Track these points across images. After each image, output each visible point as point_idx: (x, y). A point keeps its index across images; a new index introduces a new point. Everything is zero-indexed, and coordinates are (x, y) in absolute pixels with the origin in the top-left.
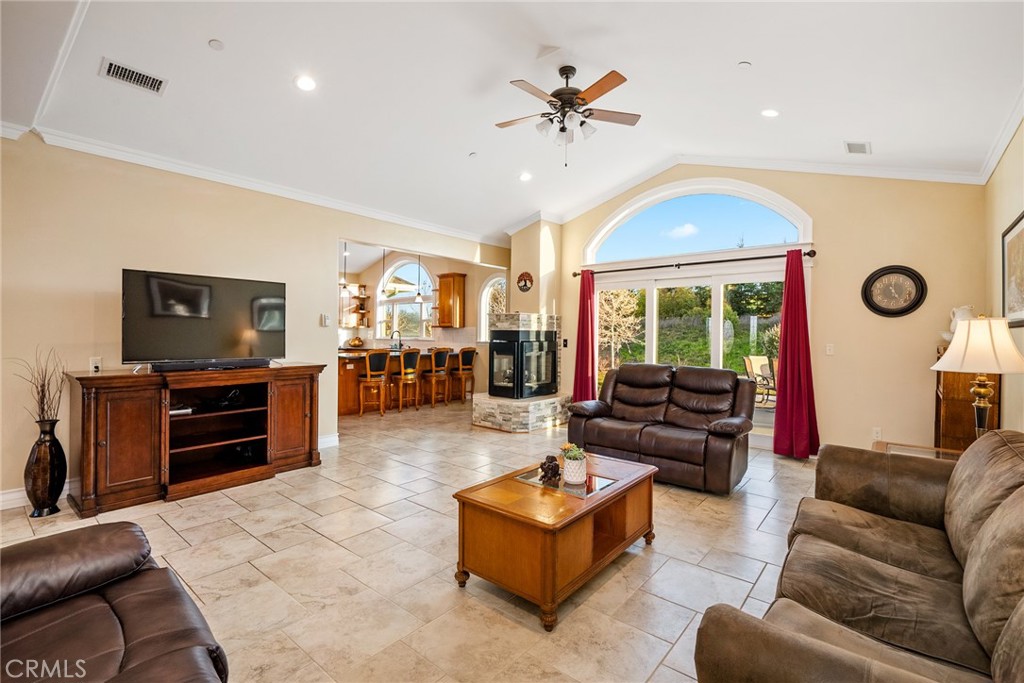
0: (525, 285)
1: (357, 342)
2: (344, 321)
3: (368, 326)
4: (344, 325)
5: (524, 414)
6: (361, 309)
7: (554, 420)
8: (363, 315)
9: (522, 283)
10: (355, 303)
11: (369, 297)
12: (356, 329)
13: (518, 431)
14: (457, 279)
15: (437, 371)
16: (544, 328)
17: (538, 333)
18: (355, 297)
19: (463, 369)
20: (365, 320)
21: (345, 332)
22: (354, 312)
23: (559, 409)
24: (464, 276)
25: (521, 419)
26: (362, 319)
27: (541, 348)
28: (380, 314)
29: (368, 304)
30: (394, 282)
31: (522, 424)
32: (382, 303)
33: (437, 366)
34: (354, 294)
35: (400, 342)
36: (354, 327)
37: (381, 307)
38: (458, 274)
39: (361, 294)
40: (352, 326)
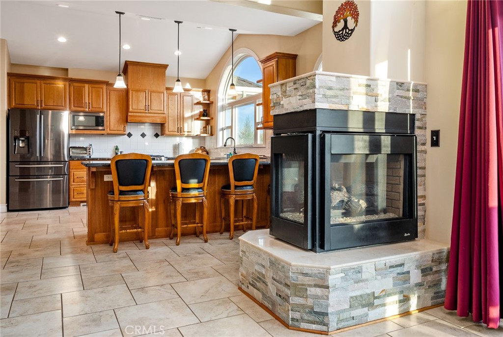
0: (346, 27)
1: (200, 152)
2: (186, 129)
3: (212, 134)
4: (186, 134)
5: (318, 291)
6: (204, 116)
7: (405, 300)
8: (208, 122)
9: (341, 25)
10: (199, 109)
11: (212, 102)
12: (200, 137)
13: (304, 325)
15: (237, 187)
16: (383, 107)
17: (369, 117)
18: (199, 103)
20: (209, 128)
21: (190, 140)
22: (197, 119)
23: (416, 276)
25: (310, 302)
26: (205, 127)
27: (375, 147)
28: (222, 119)
29: (211, 110)
31: (312, 311)
32: (223, 108)
33: (237, 179)
34: (198, 99)
35: (235, 150)
36: (197, 135)
37: (224, 112)
38: (281, 55)
39: (204, 100)
40: (195, 135)
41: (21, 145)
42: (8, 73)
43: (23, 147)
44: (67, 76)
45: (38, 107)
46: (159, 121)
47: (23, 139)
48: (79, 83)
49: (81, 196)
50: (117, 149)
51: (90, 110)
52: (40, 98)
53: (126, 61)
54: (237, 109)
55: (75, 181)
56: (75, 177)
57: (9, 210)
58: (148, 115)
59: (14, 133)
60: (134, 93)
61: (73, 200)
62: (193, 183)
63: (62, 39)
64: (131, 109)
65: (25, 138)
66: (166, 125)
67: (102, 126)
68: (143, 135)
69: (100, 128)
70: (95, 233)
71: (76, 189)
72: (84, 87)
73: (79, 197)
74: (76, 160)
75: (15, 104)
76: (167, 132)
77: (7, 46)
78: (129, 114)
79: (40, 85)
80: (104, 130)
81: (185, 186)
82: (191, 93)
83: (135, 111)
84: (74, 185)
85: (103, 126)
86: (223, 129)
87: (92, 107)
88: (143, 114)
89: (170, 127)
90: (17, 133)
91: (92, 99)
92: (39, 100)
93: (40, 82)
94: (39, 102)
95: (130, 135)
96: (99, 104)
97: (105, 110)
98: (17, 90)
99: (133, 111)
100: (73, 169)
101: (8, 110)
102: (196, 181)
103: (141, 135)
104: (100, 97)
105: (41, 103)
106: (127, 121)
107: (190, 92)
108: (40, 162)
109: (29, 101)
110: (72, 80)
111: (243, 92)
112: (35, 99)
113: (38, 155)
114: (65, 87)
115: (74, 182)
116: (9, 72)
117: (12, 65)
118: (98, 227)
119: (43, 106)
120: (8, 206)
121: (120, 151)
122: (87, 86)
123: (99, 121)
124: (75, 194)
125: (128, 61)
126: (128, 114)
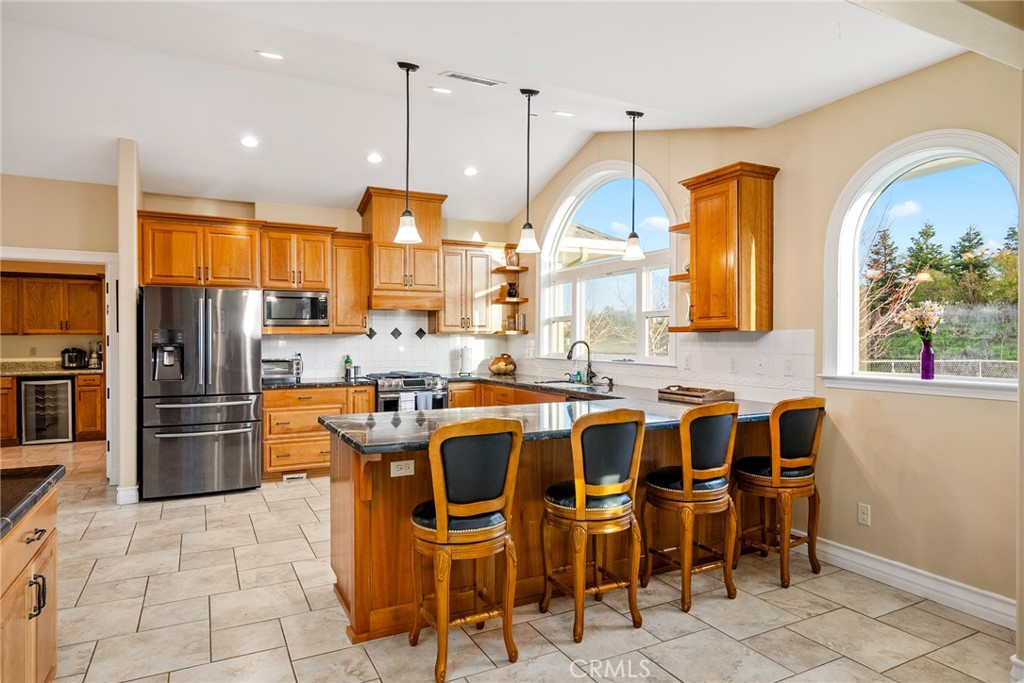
1: (502, 365)
2: (476, 322)
3: (525, 332)
4: (477, 330)
6: (511, 295)
8: (515, 308)
10: (499, 283)
11: (525, 269)
12: (501, 337)
14: (749, 182)
15: (697, 483)
18: (499, 271)
19: (783, 470)
20: (519, 317)
21: (482, 342)
22: (497, 301)
24: (769, 173)
26: (512, 316)
28: (550, 302)
29: (524, 284)
30: (577, 235)
32: (553, 281)
33: (697, 464)
34: (498, 263)
35: (589, 366)
36: (497, 333)
37: (552, 288)
38: (748, 168)
39: (512, 264)
40: (494, 331)
41: (166, 362)
42: (138, 212)
43: (171, 365)
44: (254, 217)
45: (199, 283)
46: (428, 306)
47: (170, 349)
48: (277, 231)
49: (285, 462)
50: (348, 361)
51: (301, 285)
52: (204, 263)
53: (368, 188)
54: (584, 283)
55: (274, 430)
56: (274, 423)
57: (142, 499)
58: (409, 294)
59: (154, 336)
60: (383, 251)
61: (269, 469)
62: (610, 485)
63: (250, 141)
64: (376, 284)
65: (176, 347)
66: (441, 314)
67: (323, 318)
68: (396, 333)
69: (321, 322)
70: (372, 610)
71: (276, 448)
72: (290, 240)
73: (280, 463)
74: (275, 389)
75: (154, 275)
76: (443, 328)
77: (138, 156)
78: (375, 293)
79: (204, 237)
80: (328, 326)
81: (594, 491)
82: (486, 250)
83: (386, 287)
84: (271, 439)
85: (326, 317)
86: (550, 322)
87: (305, 281)
88: (401, 294)
89: (450, 317)
90: (159, 339)
91: (304, 263)
92: (202, 266)
93: (204, 231)
94: (202, 270)
95: (372, 334)
96: (318, 275)
97: (329, 286)
98: (157, 246)
99: (382, 286)
100: (268, 407)
101: (141, 288)
102: (616, 477)
103: (393, 333)
104: (318, 258)
105: (206, 273)
106: (369, 307)
107: (484, 249)
108: (205, 395)
109: (182, 269)
110: (266, 226)
111: (581, 248)
112: (194, 265)
113: (201, 381)
114: (251, 240)
115: (270, 433)
116: (141, 209)
117: (145, 195)
118: (378, 594)
119: (210, 279)
120: (140, 491)
121: (354, 364)
122: (294, 237)
123: (318, 309)
124: (273, 456)
125: (372, 188)
126: (371, 293)
